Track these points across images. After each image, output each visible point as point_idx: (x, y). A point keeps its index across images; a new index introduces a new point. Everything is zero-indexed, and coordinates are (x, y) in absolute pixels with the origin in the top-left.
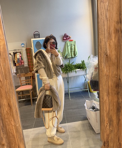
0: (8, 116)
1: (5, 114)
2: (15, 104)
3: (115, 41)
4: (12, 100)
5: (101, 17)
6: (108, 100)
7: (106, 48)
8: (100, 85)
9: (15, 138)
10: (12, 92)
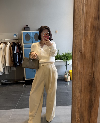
3: (91, 38)
5: (77, 12)
6: (81, 97)
7: (81, 46)
8: (73, 82)
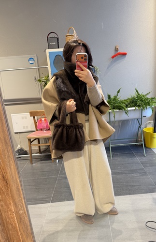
4: (9, 171)
9: (18, 232)
10: (9, 157)
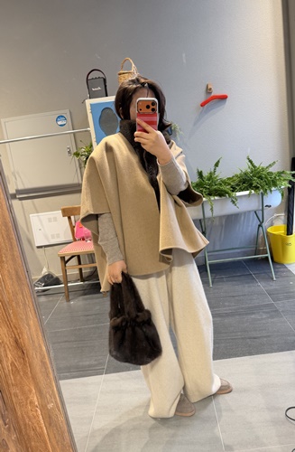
0: (18, 378)
1: (7, 371)
2: (36, 340)
4: (25, 330)
9: (46, 444)
